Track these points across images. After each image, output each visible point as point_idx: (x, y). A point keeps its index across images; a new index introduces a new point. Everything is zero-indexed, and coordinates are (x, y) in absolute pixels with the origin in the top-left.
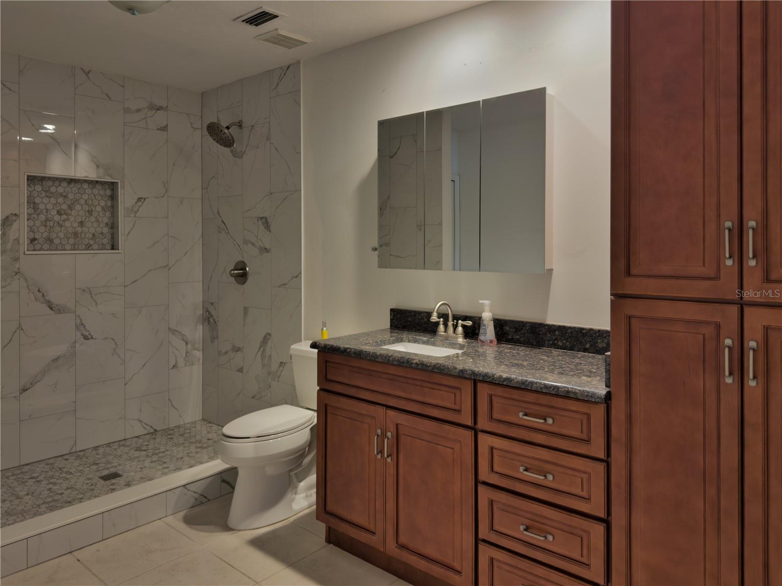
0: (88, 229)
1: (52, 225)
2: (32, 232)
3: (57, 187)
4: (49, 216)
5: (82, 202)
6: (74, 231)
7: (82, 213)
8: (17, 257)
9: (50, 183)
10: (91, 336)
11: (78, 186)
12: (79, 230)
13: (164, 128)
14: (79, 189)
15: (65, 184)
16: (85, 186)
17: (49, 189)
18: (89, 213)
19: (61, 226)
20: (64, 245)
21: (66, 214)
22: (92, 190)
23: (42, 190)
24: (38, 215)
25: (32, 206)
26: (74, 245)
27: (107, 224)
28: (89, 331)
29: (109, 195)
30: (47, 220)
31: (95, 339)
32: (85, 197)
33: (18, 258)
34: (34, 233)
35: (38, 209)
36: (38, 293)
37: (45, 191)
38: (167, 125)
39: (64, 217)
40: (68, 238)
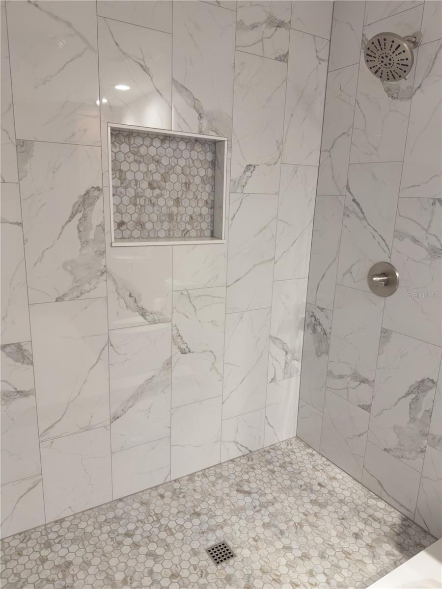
0: (184, 209)
1: (142, 203)
2: (120, 213)
3: (148, 147)
4: (139, 190)
5: (178, 169)
6: (168, 212)
7: (178, 186)
8: (103, 250)
9: (139, 141)
10: (189, 349)
11: (174, 146)
12: (175, 210)
13: (284, 58)
14: (174, 150)
15: (157, 143)
16: (182, 146)
17: (139, 150)
18: (186, 186)
19: (153, 205)
20: (158, 231)
21: (159, 188)
22: (190, 152)
23: (130, 151)
24: (126, 188)
25: (118, 176)
26: (169, 230)
27: (207, 202)
28: (186, 343)
29: (210, 160)
30: (137, 196)
31: (193, 352)
32: (182, 162)
33: (104, 252)
34: (122, 214)
35: (125, 179)
36: (129, 298)
37: (133, 153)
38: (288, 53)
39: (157, 191)
40: (162, 222)
